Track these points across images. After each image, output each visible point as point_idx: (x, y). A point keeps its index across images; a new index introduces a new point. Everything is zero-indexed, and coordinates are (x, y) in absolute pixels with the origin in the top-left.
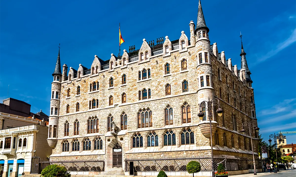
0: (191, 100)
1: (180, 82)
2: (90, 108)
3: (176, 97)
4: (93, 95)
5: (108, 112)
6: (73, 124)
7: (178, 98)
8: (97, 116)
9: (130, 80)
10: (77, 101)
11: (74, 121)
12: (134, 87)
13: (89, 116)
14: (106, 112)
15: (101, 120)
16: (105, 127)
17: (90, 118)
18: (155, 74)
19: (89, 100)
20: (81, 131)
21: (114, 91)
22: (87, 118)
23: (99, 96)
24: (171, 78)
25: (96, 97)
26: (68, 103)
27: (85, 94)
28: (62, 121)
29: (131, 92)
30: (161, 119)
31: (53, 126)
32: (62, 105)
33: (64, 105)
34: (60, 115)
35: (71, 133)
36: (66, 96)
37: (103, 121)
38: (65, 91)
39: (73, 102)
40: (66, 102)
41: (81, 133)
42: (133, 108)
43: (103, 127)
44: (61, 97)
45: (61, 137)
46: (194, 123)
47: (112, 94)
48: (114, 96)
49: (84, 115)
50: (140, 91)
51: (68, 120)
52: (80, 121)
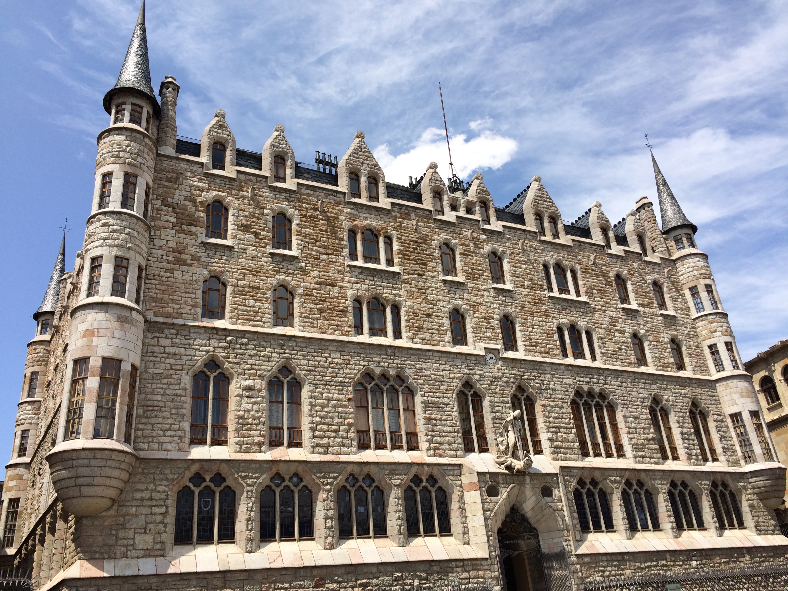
0: (707, 397)
1: (665, 340)
2: (359, 330)
4: (371, 278)
5: (461, 368)
6: (260, 384)
7: (675, 383)
8: (409, 372)
10: (281, 276)
11: (269, 367)
12: (540, 307)
13: (365, 363)
14: (448, 368)
15: (432, 394)
16: (451, 429)
17: (369, 376)
18: (596, 292)
19: (350, 294)
20: (325, 427)
21: (467, 296)
22: (355, 373)
23: (402, 292)
25: (389, 291)
26: (217, 270)
27: (324, 257)
28: (177, 350)
29: (531, 321)
30: (648, 436)
31: (126, 367)
32: (169, 266)
33: (185, 268)
34: (155, 315)
35: (252, 433)
36: (200, 229)
37: (438, 400)
38: (188, 203)
39: (255, 272)
40: (197, 259)
41: (325, 441)
42: (555, 379)
43: (446, 429)
44: (160, 223)
45: (169, 447)
46: (730, 465)
47: (459, 302)
48: (470, 314)
49: (334, 354)
50: (559, 328)
51: (220, 355)
52: (310, 379)
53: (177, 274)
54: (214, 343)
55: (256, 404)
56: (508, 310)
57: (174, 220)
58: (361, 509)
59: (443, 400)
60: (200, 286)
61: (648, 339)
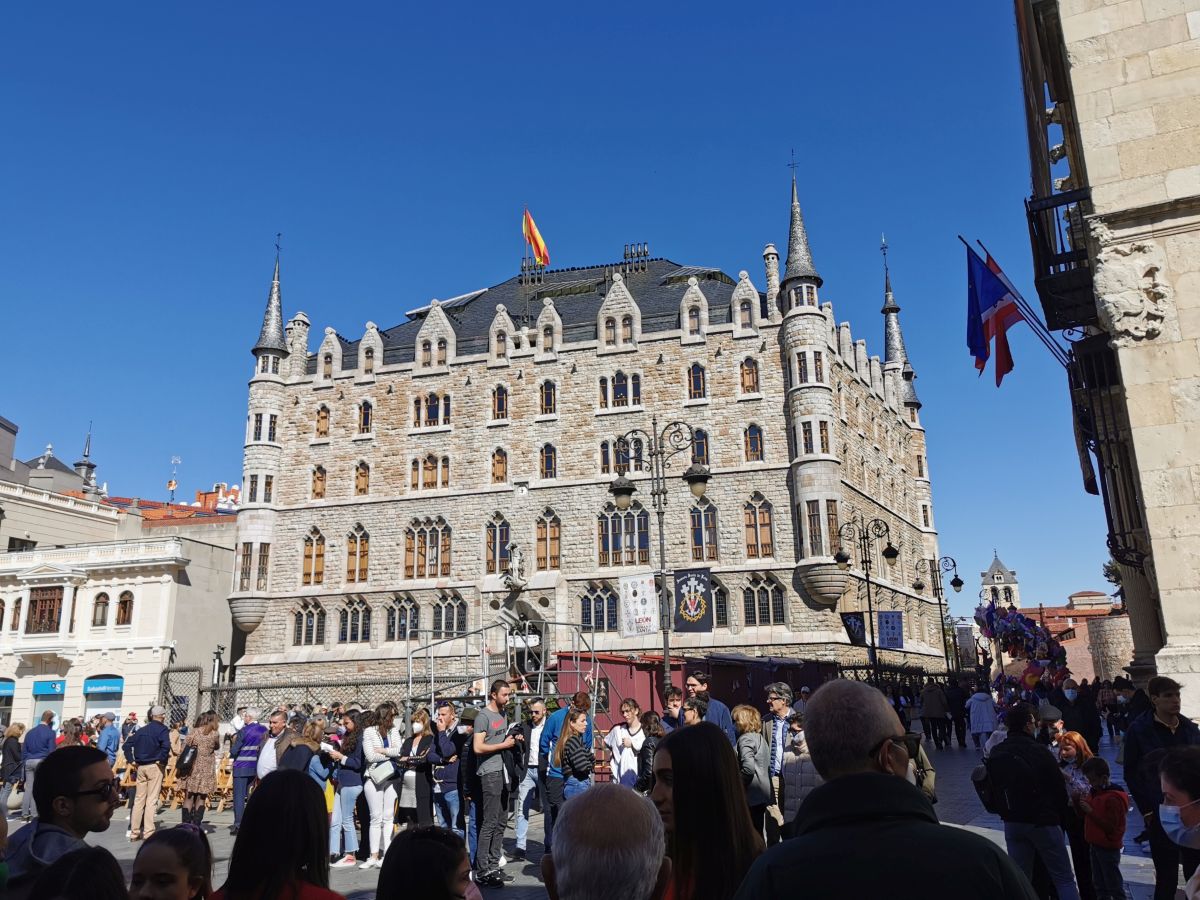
0: (774, 488)
1: (739, 431)
2: (414, 487)
3: (726, 476)
4: (428, 441)
5: (491, 505)
6: (341, 542)
7: (732, 479)
8: (446, 516)
9: (571, 405)
10: (360, 457)
11: (346, 530)
12: (585, 428)
13: (413, 515)
14: (480, 506)
15: (462, 532)
16: (475, 558)
17: (416, 522)
18: (656, 395)
19: (410, 458)
20: (380, 567)
21: (510, 436)
22: (406, 524)
23: (452, 447)
24: (708, 413)
25: (441, 449)
26: (319, 463)
27: (391, 432)
28: (293, 526)
29: (572, 445)
30: (677, 541)
31: (256, 547)
32: (291, 468)
33: (300, 467)
34: (285, 504)
35: (334, 576)
36: (309, 435)
37: (467, 536)
38: (303, 417)
39: (343, 458)
40: (308, 458)
41: (379, 577)
42: (583, 500)
43: (470, 558)
44: (287, 438)
45: (289, 589)
46: (783, 560)
47: (501, 444)
48: (510, 452)
49: (391, 511)
50: (605, 445)
51: (318, 525)
52: (372, 533)
53: (297, 472)
54: (315, 517)
55: (337, 556)
56: (549, 440)
57: (295, 433)
58: (403, 622)
59: (471, 535)
60: (311, 477)
61: (713, 434)
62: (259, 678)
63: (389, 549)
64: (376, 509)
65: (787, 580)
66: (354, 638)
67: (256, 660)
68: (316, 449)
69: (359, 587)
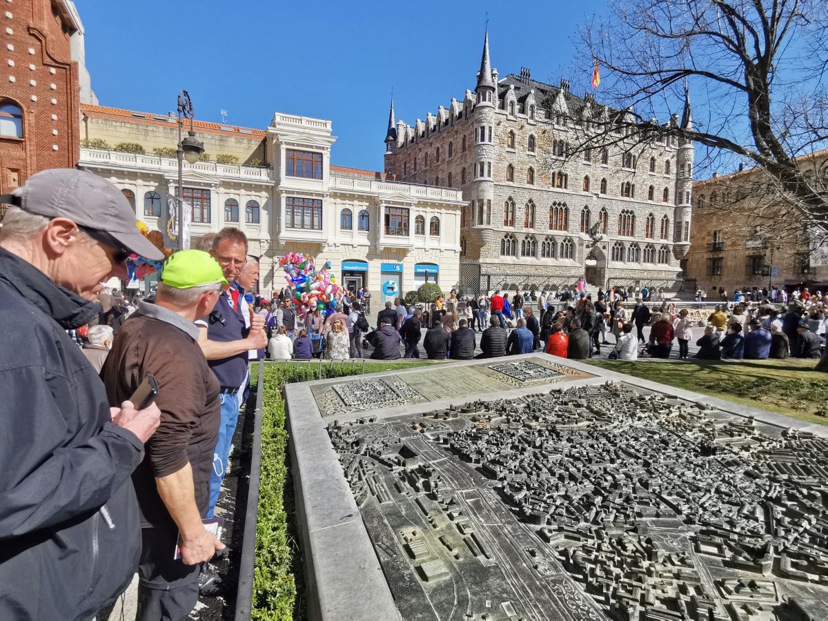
0: (670, 214)
1: (662, 189)
2: (553, 186)
3: (658, 206)
5: (584, 202)
6: (523, 206)
7: (659, 208)
8: (567, 203)
9: (613, 162)
10: (531, 165)
11: (526, 201)
12: (617, 175)
13: (554, 199)
14: (580, 201)
15: (573, 211)
16: (577, 224)
17: (554, 204)
18: (641, 167)
19: (552, 170)
20: (540, 222)
21: (592, 171)
22: (551, 203)
23: (569, 170)
24: (655, 179)
25: (565, 169)
26: (510, 163)
27: (544, 155)
28: (500, 194)
29: (612, 181)
32: (497, 162)
33: (502, 162)
36: (505, 145)
38: (502, 134)
39: (522, 163)
40: (505, 158)
42: (615, 206)
45: (499, 227)
46: (670, 242)
47: (588, 174)
48: (591, 179)
49: (545, 195)
50: (623, 184)
51: (513, 196)
52: (537, 204)
54: (511, 191)
55: (521, 214)
56: (605, 176)
57: (498, 142)
59: (576, 214)
60: (506, 169)
61: (656, 188)
62: (491, 270)
63: (543, 214)
64: (539, 193)
65: (671, 248)
66: (528, 254)
67: (488, 261)
68: (509, 154)
69: (531, 231)
